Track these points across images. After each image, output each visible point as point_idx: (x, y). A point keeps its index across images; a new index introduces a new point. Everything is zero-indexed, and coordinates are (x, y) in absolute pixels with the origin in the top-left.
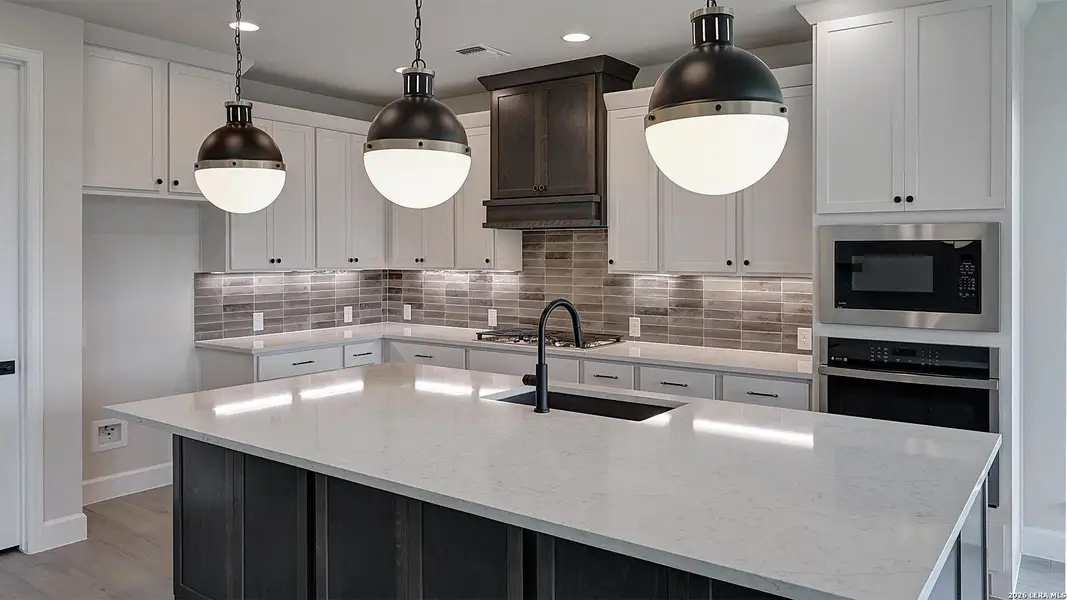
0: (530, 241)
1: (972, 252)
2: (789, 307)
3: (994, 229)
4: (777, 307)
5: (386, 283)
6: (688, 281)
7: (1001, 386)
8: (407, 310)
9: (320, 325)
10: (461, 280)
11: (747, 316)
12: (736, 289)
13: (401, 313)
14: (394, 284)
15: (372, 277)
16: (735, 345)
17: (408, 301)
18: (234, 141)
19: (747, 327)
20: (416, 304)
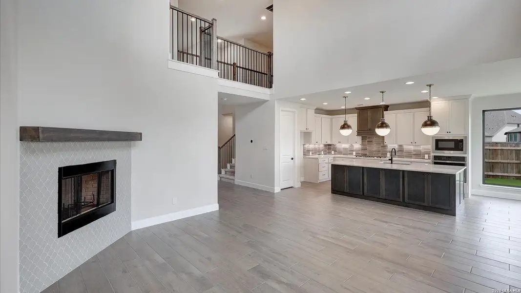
0: (363, 139)
1: (462, 141)
2: (423, 151)
3: (466, 137)
4: (421, 151)
5: (327, 147)
6: (401, 146)
7: (467, 162)
8: (333, 152)
9: (318, 155)
10: (346, 146)
11: (414, 153)
12: (412, 148)
13: (331, 152)
14: (330, 147)
15: (325, 145)
16: (412, 158)
17: (333, 150)
18: (346, 126)
19: (414, 155)
20: (335, 151)
